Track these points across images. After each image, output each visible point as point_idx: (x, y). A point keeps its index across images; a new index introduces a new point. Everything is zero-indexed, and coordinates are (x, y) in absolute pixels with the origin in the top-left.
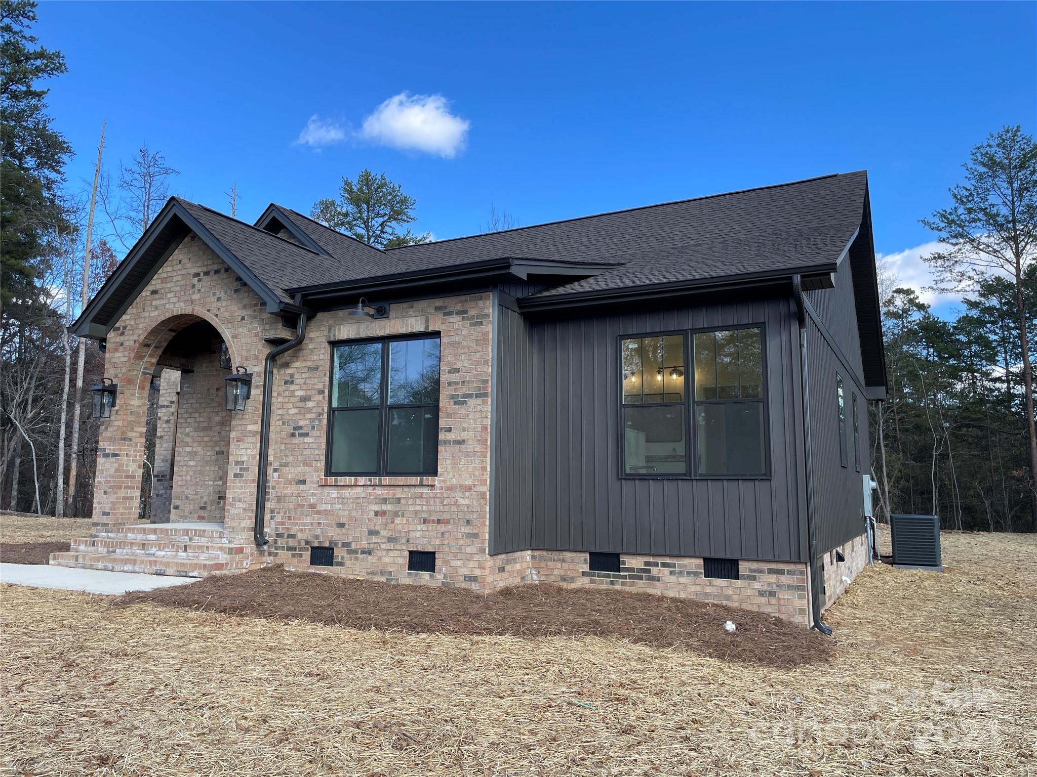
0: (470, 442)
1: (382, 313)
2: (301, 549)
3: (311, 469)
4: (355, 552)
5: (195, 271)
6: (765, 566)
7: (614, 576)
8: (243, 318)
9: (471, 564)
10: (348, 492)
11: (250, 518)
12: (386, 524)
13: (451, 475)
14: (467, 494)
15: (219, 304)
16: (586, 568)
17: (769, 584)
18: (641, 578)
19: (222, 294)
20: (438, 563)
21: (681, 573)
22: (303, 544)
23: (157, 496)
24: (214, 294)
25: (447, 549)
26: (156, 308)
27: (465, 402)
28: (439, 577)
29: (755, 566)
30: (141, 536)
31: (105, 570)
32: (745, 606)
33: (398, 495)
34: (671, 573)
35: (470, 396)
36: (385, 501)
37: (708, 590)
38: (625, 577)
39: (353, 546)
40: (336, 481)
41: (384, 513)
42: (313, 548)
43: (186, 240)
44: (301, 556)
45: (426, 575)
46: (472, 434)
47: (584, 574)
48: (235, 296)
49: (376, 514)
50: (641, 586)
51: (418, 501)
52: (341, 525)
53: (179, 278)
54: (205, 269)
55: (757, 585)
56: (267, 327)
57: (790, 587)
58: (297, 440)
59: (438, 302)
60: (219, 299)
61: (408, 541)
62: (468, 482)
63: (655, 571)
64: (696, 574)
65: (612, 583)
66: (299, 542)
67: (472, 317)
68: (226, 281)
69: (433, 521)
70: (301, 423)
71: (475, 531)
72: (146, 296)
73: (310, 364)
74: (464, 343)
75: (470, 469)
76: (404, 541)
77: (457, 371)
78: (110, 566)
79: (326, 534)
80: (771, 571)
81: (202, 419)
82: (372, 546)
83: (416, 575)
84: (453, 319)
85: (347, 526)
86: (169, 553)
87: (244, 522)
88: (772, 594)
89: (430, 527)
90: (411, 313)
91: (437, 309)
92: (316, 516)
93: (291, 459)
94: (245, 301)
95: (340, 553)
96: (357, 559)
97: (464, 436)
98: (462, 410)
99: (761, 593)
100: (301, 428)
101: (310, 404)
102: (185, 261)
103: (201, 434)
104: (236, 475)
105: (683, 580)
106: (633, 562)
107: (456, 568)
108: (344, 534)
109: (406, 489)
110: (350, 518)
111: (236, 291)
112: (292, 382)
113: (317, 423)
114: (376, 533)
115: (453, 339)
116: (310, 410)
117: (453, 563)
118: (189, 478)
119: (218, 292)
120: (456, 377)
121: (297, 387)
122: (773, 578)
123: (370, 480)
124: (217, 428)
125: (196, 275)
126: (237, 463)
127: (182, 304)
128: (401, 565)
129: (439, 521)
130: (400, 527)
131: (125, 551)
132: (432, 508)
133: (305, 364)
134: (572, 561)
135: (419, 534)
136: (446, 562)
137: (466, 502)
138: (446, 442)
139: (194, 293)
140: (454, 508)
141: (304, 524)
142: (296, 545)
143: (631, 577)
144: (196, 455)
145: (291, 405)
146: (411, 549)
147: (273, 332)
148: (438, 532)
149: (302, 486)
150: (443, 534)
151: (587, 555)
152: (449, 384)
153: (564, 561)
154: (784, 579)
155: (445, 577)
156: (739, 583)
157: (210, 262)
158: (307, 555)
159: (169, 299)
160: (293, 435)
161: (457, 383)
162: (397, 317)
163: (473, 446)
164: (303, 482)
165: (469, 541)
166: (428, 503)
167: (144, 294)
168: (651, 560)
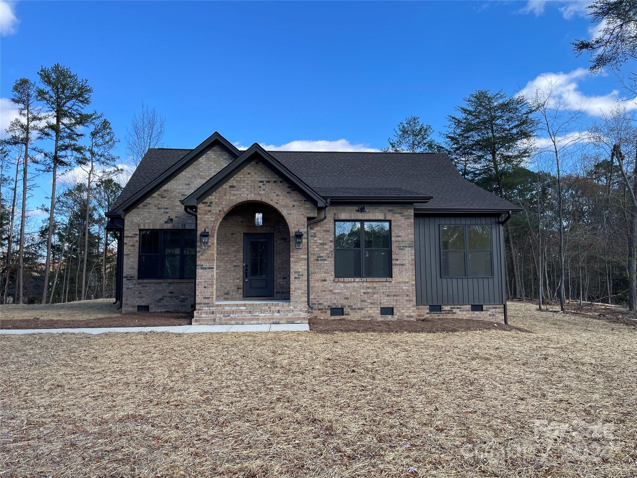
0: (407, 265)
1: (362, 210)
2: (326, 309)
3: (328, 275)
4: (355, 309)
5: (260, 179)
6: (491, 306)
7: (439, 313)
8: (294, 206)
9: (410, 311)
10: (349, 285)
11: (305, 297)
12: (370, 297)
13: (399, 277)
14: (406, 285)
15: (278, 197)
16: (428, 311)
17: (492, 312)
18: (449, 313)
19: (279, 193)
20: (395, 311)
21: (463, 310)
22: (327, 307)
24: (274, 193)
25: (399, 306)
26: (234, 195)
27: (403, 249)
28: (396, 317)
29: (488, 306)
30: (235, 308)
32: (485, 320)
33: (375, 285)
34: (460, 311)
35: (406, 247)
36: (368, 288)
37: (473, 315)
38: (443, 313)
39: (354, 307)
40: (344, 280)
41: (368, 293)
42: (331, 308)
43: (252, 163)
44: (326, 312)
45: (390, 317)
46: (407, 261)
47: (427, 313)
48: (288, 195)
49: (364, 293)
50: (450, 316)
51: (384, 288)
52: (347, 299)
53: (250, 182)
54: (267, 180)
55: (489, 313)
56: (309, 211)
57: (499, 313)
58: (319, 262)
59: (390, 208)
60: (277, 195)
61: (380, 303)
62: (407, 280)
63: (454, 310)
64: (469, 310)
65: (438, 316)
66: (325, 307)
67: (405, 216)
68: (282, 187)
69: (392, 296)
70: (322, 255)
71: (411, 299)
72: (226, 188)
73: (324, 229)
74: (402, 226)
75: (407, 275)
76: (378, 304)
77: (400, 236)
79: (339, 302)
80: (493, 308)
81: (222, 249)
82: (363, 306)
83: (385, 317)
84: (397, 215)
85: (350, 299)
86: (268, 314)
87: (303, 298)
88: (494, 315)
89: (391, 298)
90: (377, 211)
91: (389, 211)
92: (333, 295)
93: (317, 270)
94: (295, 198)
95: (346, 310)
96: (356, 312)
97: (404, 262)
98: (403, 252)
99: (490, 315)
100: (322, 257)
101: (326, 247)
102: (253, 173)
104: (295, 278)
105: (464, 313)
106: (447, 308)
107: (403, 313)
108: (348, 302)
109: (378, 283)
110: (351, 295)
111: (288, 193)
112: (315, 236)
113: (330, 255)
114: (365, 301)
115: (397, 224)
116: (326, 249)
117: (402, 311)
119: (277, 192)
120: (400, 239)
121: (318, 239)
122: (494, 310)
123: (362, 280)
124: (234, 254)
125: (262, 182)
126: (296, 272)
127: (253, 195)
128: (378, 313)
129: (394, 295)
130: (376, 298)
131: (236, 315)
132: (391, 290)
133: (321, 229)
134: (423, 309)
135: (385, 301)
136: (399, 311)
137: (406, 288)
138: (396, 265)
139: (260, 190)
140: (401, 290)
141: (327, 299)
142: (323, 308)
143: (446, 313)
145: (316, 247)
146: (382, 307)
147: (312, 214)
148: (394, 300)
149: (325, 282)
150: (396, 301)
151: (428, 306)
152: (396, 241)
153: (419, 309)
154: (497, 310)
155: (398, 317)
156: (483, 313)
157: (270, 176)
158: (329, 312)
159: (243, 191)
160: (317, 260)
161: (399, 241)
162: (369, 212)
163: (408, 266)
164: (325, 281)
165: (408, 303)
166: (389, 289)
167: (224, 186)
168: (453, 306)
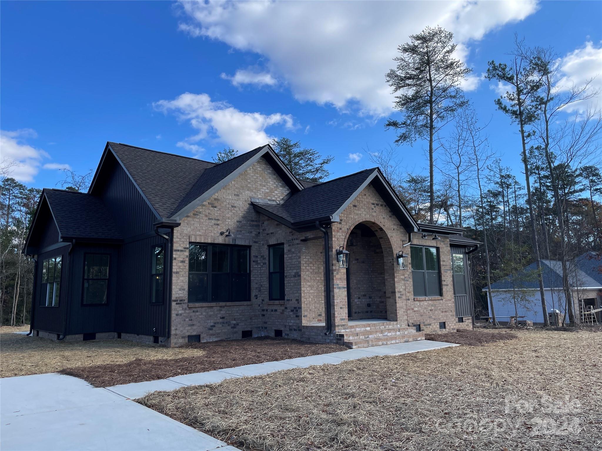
3: (411, 294)
5: (372, 202)
8: (394, 229)
9: (453, 325)
12: (433, 314)
13: (446, 296)
15: (384, 220)
20: (446, 325)
23: (177, 315)
25: (448, 321)
26: (357, 214)
27: (447, 272)
31: (383, 345)
36: (432, 305)
39: (425, 323)
41: (432, 310)
45: (444, 330)
46: (449, 282)
51: (440, 305)
52: (422, 316)
53: (366, 203)
54: (376, 202)
55: (466, 323)
56: (403, 235)
61: (439, 319)
67: (446, 244)
68: (386, 211)
71: (453, 314)
75: (450, 294)
77: (444, 261)
78: (385, 343)
79: (418, 320)
82: (430, 322)
84: (442, 243)
88: (468, 325)
92: (414, 313)
95: (422, 326)
96: (427, 327)
102: (367, 195)
103: (315, 276)
104: (399, 297)
108: (422, 319)
110: (424, 313)
114: (431, 317)
117: (450, 325)
118: (310, 299)
119: (383, 215)
125: (373, 204)
126: (399, 292)
127: (369, 216)
128: (438, 328)
129: (445, 312)
130: (437, 314)
132: (443, 307)
135: (441, 317)
137: (450, 305)
138: (444, 285)
139: (373, 212)
140: (448, 307)
144: (313, 287)
146: (439, 322)
147: (405, 238)
148: (445, 315)
149: (409, 301)
154: (469, 321)
155: (448, 330)
157: (378, 200)
159: (362, 212)
161: (445, 265)
162: (429, 239)
163: (449, 286)
164: (410, 299)
165: (452, 317)
167: (349, 205)
